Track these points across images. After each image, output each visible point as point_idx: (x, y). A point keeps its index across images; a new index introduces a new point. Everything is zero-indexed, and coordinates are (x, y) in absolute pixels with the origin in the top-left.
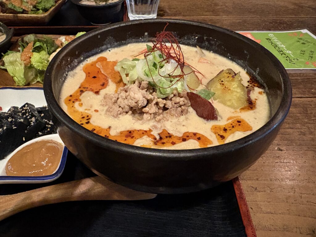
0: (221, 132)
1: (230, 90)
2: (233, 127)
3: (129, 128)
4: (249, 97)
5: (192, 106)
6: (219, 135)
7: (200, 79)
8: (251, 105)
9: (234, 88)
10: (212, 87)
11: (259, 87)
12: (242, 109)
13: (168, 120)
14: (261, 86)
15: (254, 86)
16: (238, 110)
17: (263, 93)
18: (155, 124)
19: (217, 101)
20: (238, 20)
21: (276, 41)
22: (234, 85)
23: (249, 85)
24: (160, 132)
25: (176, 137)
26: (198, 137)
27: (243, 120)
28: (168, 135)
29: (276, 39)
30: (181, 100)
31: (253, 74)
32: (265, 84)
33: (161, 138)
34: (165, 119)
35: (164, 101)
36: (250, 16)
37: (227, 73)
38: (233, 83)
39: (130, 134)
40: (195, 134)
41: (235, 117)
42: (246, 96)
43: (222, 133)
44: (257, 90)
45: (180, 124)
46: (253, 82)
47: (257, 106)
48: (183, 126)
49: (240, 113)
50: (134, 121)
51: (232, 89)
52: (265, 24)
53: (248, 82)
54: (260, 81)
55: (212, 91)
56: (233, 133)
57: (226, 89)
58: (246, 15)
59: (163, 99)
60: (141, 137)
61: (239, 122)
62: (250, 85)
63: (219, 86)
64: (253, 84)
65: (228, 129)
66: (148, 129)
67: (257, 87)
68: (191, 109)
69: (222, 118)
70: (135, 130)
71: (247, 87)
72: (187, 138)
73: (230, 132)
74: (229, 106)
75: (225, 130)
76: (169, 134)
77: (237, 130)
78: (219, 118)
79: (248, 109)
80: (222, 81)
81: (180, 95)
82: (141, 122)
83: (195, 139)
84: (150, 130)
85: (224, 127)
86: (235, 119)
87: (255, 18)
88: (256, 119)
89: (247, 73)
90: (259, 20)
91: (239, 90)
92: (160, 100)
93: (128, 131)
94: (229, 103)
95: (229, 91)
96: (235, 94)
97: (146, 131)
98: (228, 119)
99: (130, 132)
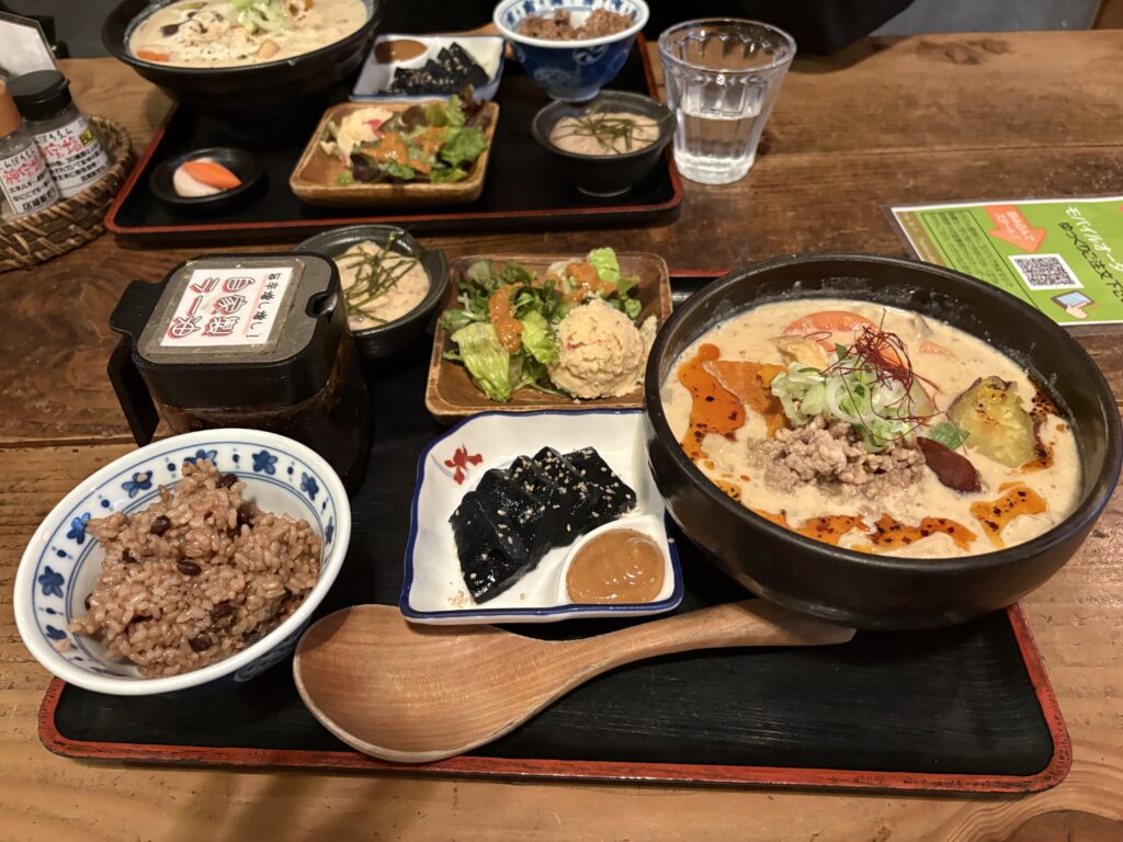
0: (991, 516)
1: (997, 423)
2: (1011, 505)
3: (819, 514)
4: (1038, 439)
5: (928, 463)
6: (987, 522)
7: (931, 395)
8: (1042, 457)
9: (1007, 420)
10: (960, 419)
11: (1056, 414)
12: (1028, 466)
13: (888, 495)
14: (1060, 413)
15: (1046, 409)
16: (1019, 469)
17: (1065, 429)
18: (865, 502)
19: (976, 448)
20: (979, 160)
21: (1087, 232)
22: (1006, 414)
23: (1035, 410)
24: (878, 519)
25: (911, 528)
26: (948, 526)
27: (1030, 491)
28: (893, 525)
29: (1086, 225)
30: (910, 455)
31: (1043, 384)
32: (1069, 411)
33: (881, 531)
34: (882, 492)
35: (880, 459)
36: (1013, 145)
37: (990, 387)
38: (1004, 409)
39: (824, 523)
40: (942, 522)
41: (1013, 484)
42: (1034, 439)
43: (992, 518)
44: (1054, 421)
45: (911, 502)
46: (1043, 401)
47: (1055, 459)
48: (918, 505)
49: (1022, 476)
50: (824, 498)
51: (1002, 422)
52: (1057, 173)
53: (1033, 400)
54: (1058, 401)
55: (962, 426)
56: (1014, 517)
57: (990, 423)
58: (1001, 142)
59: (876, 454)
60: (847, 531)
61: (1022, 494)
62: (1039, 409)
63: (975, 416)
64: (1044, 405)
65: (1002, 509)
66: (856, 515)
67: (1053, 412)
68: (927, 470)
69: (988, 487)
70: (832, 516)
71: (1032, 414)
72: (929, 530)
73: (1006, 514)
74: (999, 461)
75: (997, 511)
76: (895, 522)
77: (1022, 513)
78: (984, 488)
79: (1038, 466)
80: (981, 405)
81: (905, 445)
82: (837, 499)
83: (943, 531)
84: (861, 517)
85: (994, 505)
86: (1014, 488)
87: (1026, 152)
88: (1054, 487)
89: (1029, 377)
90: (1037, 159)
91: (1017, 426)
92: (872, 457)
93: (819, 519)
94: (999, 455)
95: (997, 427)
96: (1010, 433)
97: (852, 519)
98: (1002, 489)
99: (823, 521)
